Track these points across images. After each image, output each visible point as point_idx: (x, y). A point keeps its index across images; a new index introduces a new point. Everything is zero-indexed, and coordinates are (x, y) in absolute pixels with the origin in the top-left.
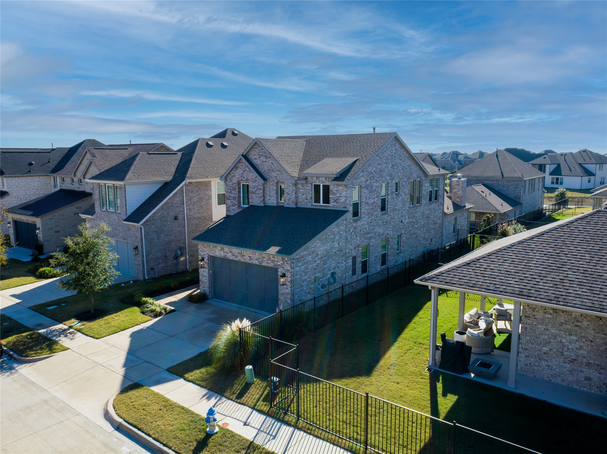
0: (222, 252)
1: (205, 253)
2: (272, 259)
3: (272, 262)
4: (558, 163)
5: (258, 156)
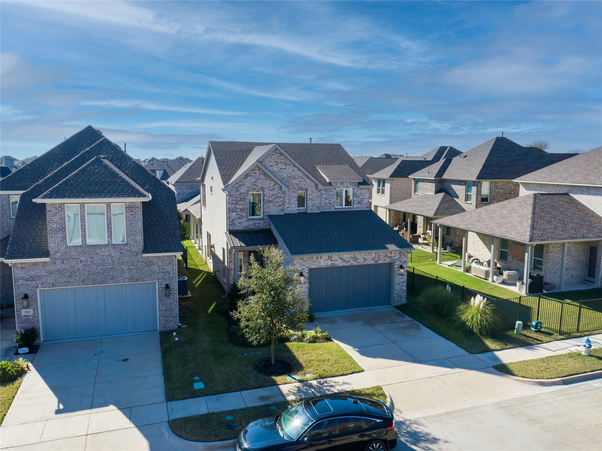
1: (304, 267)
2: (389, 255)
3: (388, 258)
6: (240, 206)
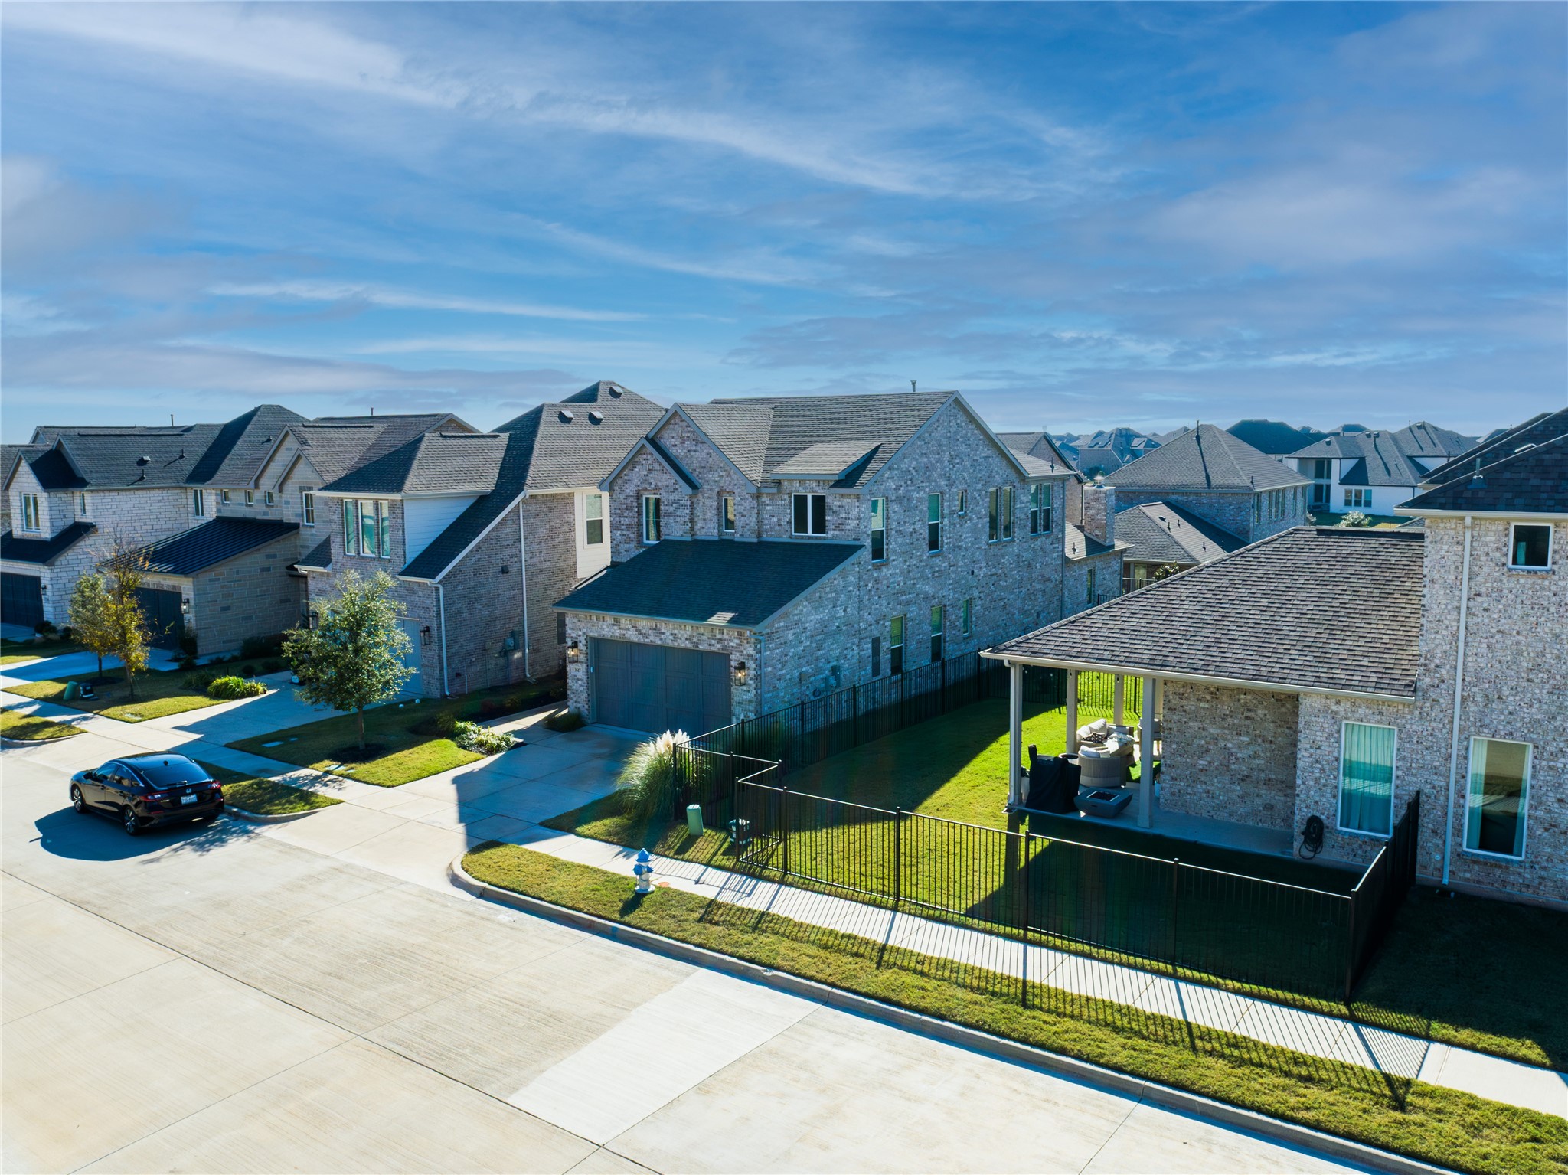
0: (616, 628)
1: (580, 633)
2: (719, 636)
4: (1360, 454)
5: (680, 440)
6: (626, 519)
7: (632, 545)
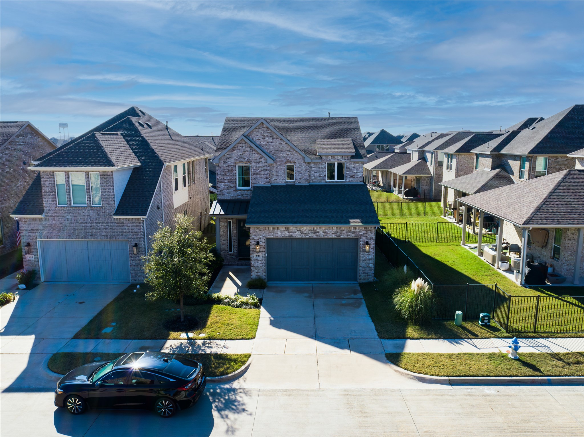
1: (261, 237)
2: (353, 230)
3: (352, 234)
6: (228, 177)
7: (232, 190)
